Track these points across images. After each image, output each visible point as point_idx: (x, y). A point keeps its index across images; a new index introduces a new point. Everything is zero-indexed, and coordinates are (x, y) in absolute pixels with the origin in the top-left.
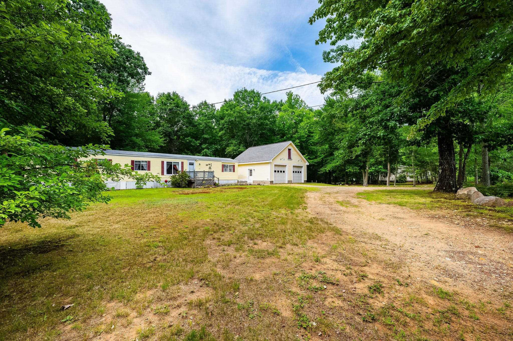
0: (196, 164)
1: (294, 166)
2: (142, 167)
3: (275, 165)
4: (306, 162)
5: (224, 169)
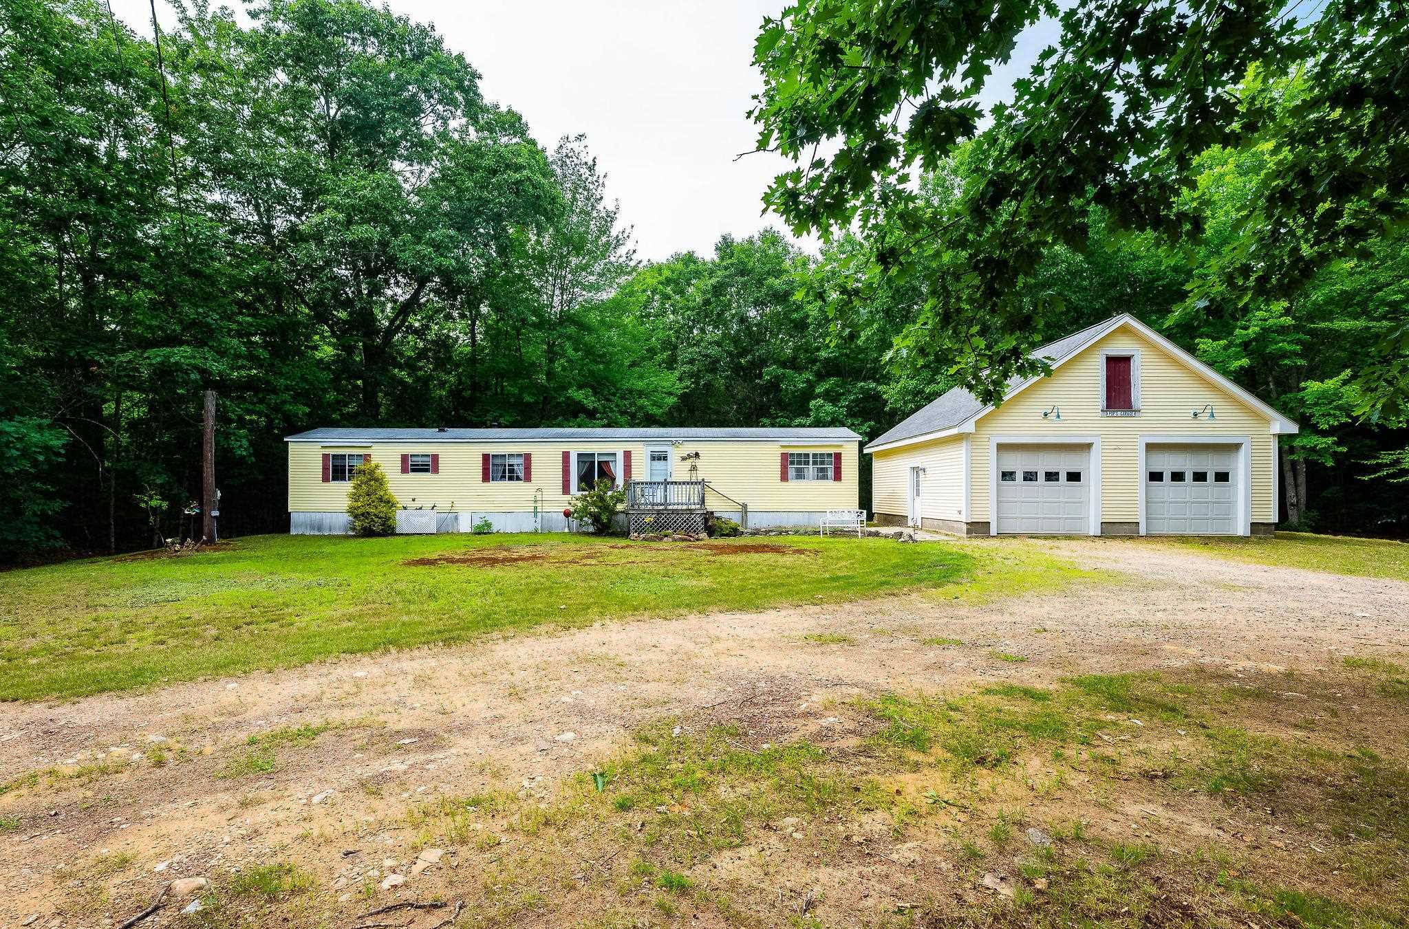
0: (674, 454)
1: (1150, 447)
2: (512, 471)
3: (1001, 447)
4: (1266, 421)
5: (792, 472)
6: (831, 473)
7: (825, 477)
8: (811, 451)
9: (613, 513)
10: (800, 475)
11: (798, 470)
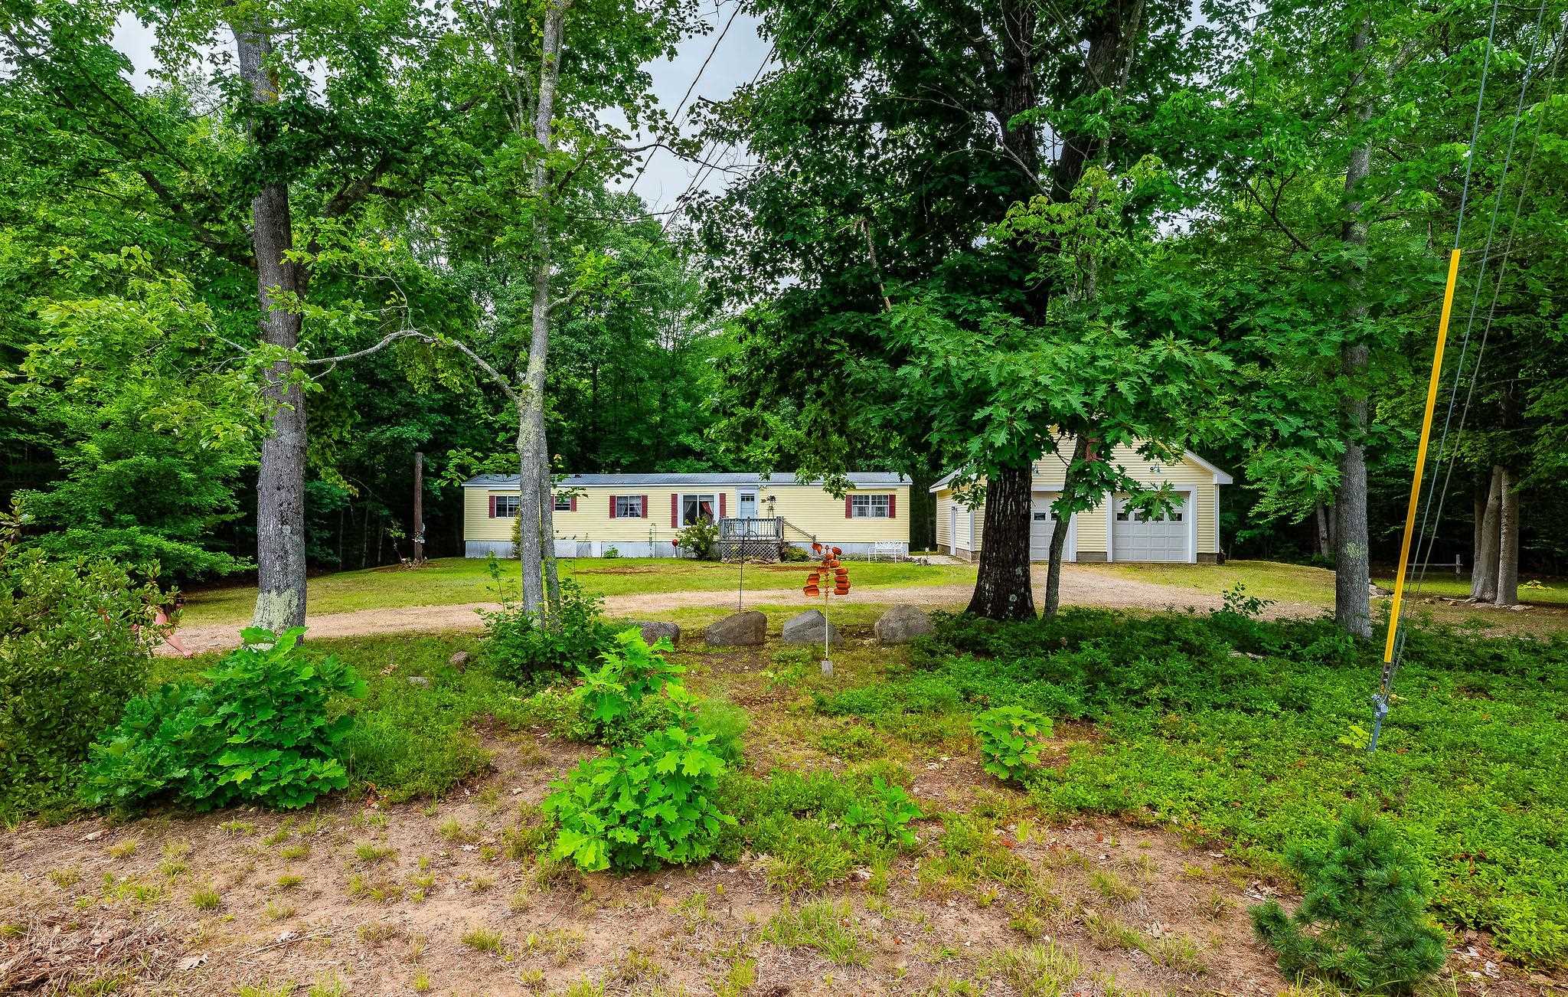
0: (758, 496)
2: (632, 509)
4: (1211, 474)
5: (855, 510)
6: (887, 512)
7: (883, 515)
8: (870, 494)
9: (711, 542)
10: (862, 513)
11: (860, 509)
